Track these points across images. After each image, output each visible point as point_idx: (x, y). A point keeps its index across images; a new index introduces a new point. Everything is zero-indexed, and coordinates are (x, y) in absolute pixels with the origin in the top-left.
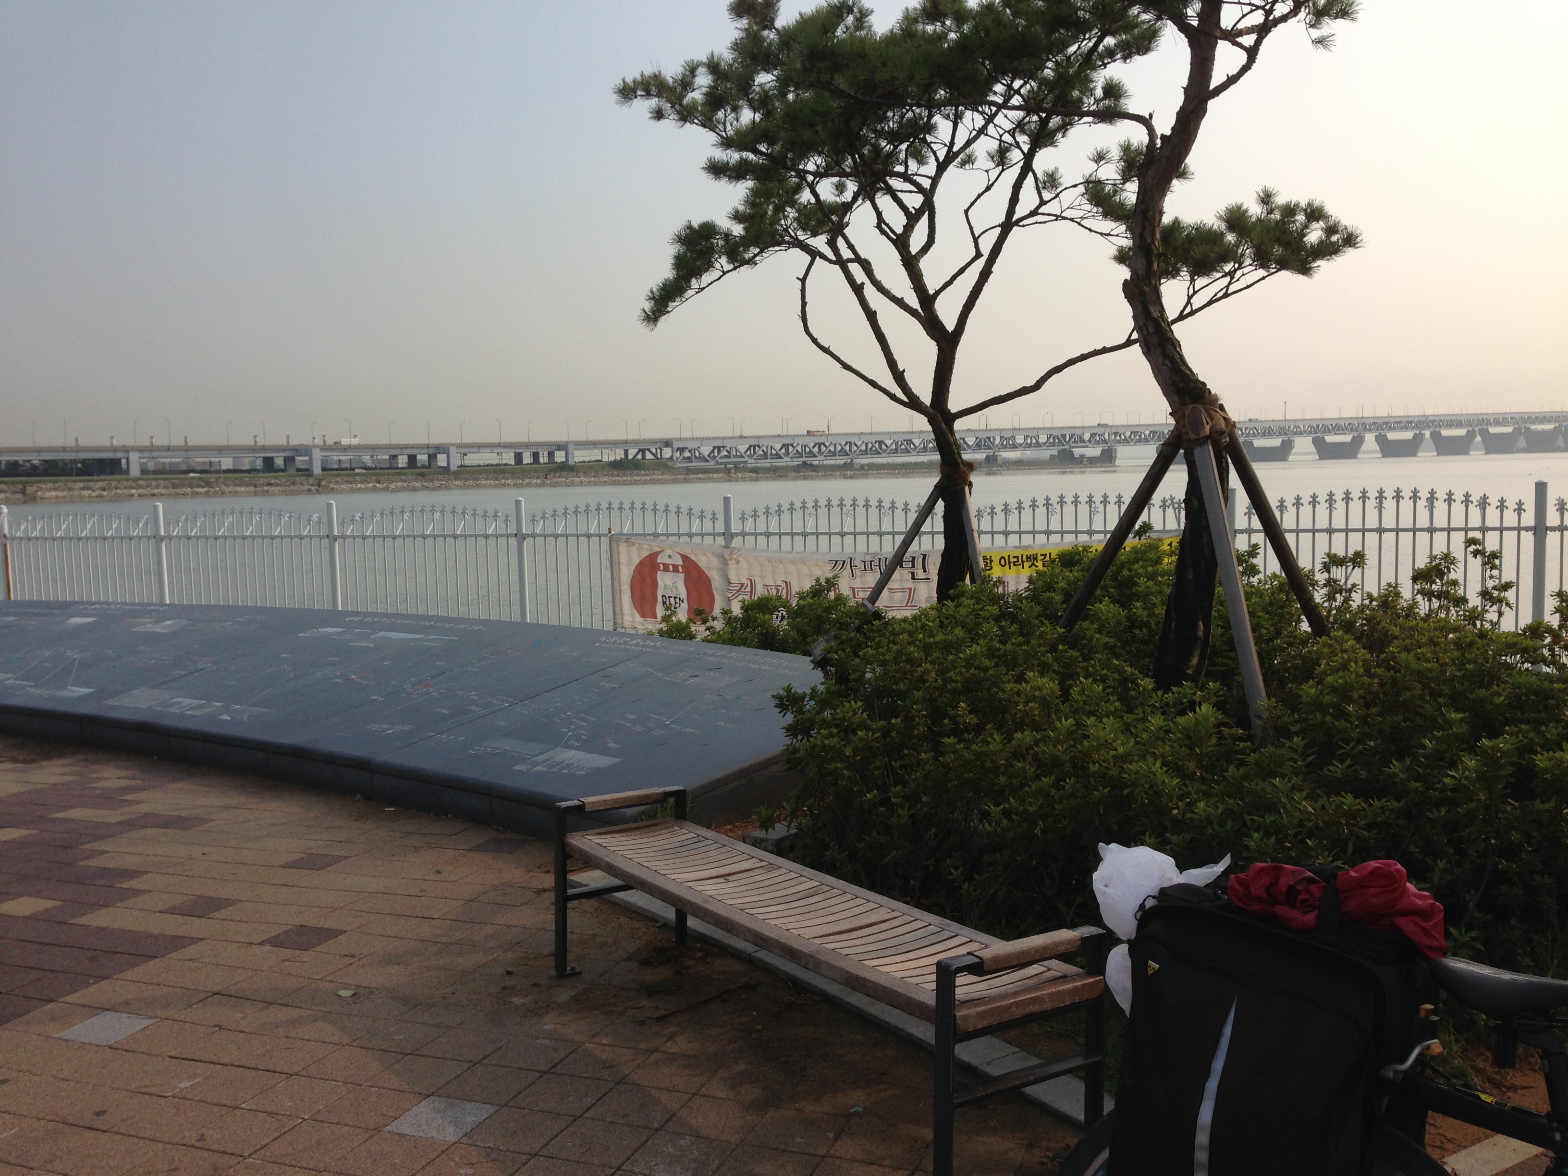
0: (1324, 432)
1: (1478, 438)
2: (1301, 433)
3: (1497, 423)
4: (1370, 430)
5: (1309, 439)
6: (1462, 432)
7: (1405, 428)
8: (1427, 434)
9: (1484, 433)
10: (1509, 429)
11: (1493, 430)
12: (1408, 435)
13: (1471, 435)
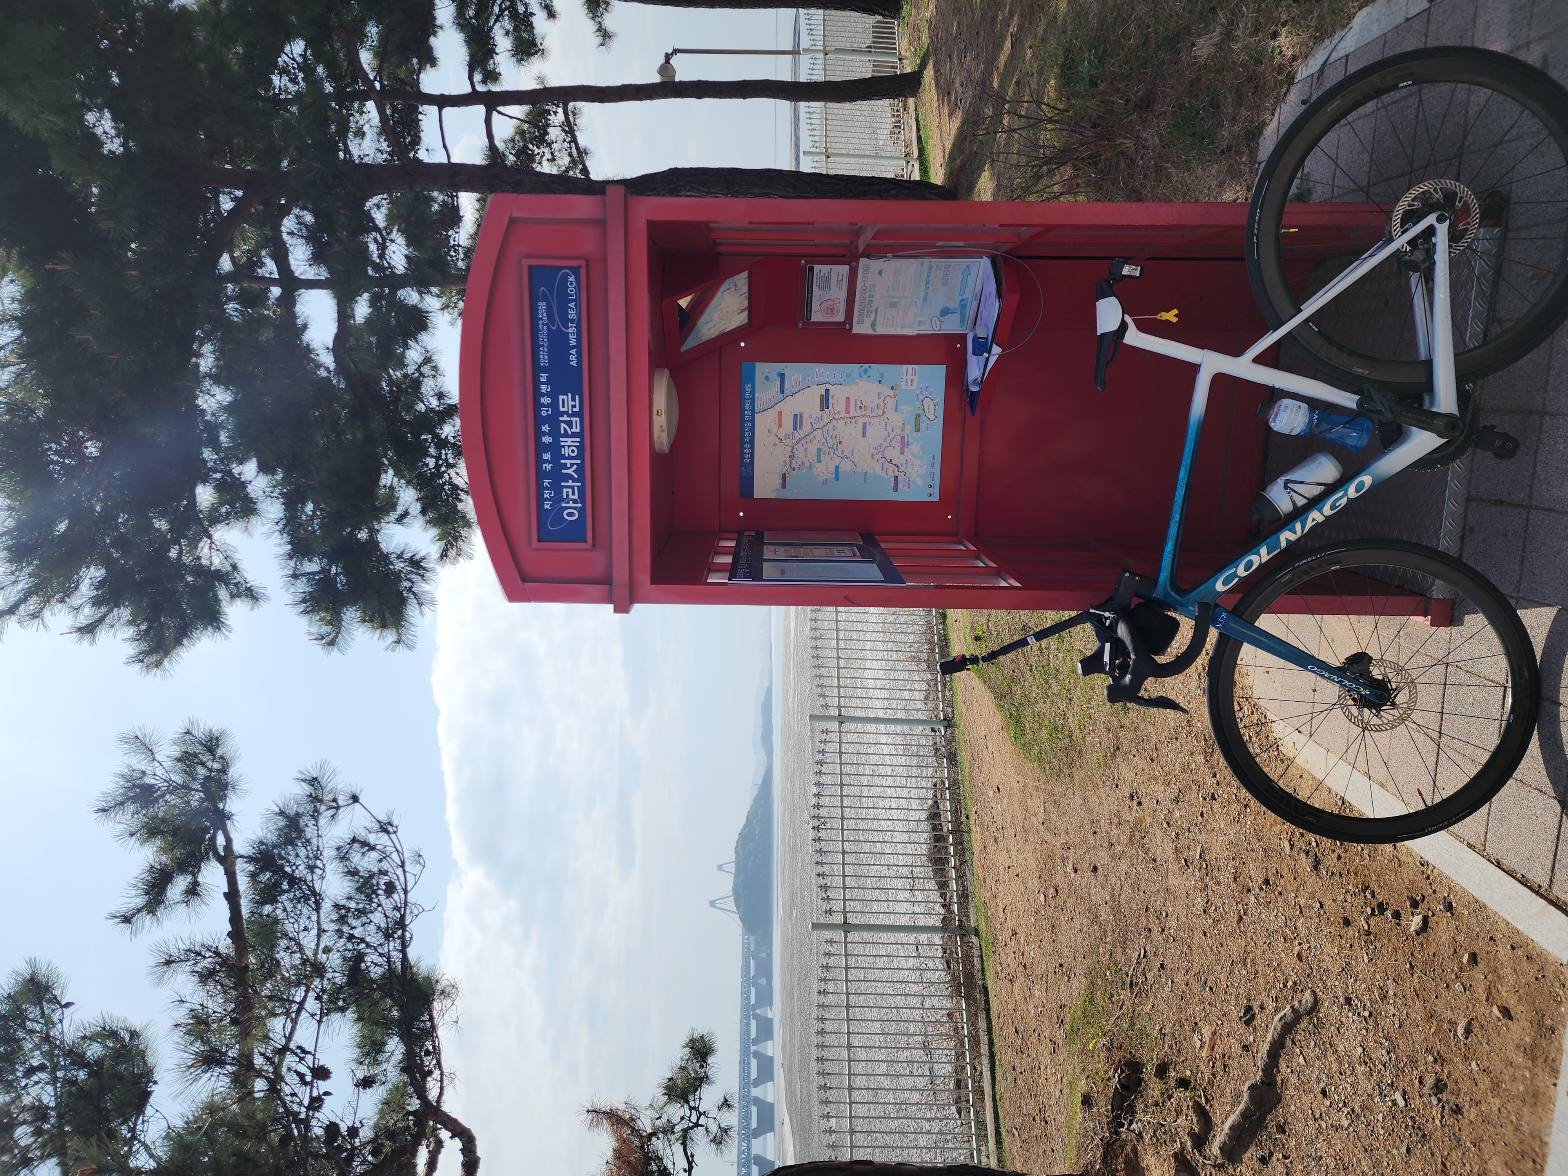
0: (748, 1129)
1: (758, 1011)
2: (749, 1148)
3: (748, 998)
4: (749, 1092)
5: (754, 1142)
6: (753, 1023)
7: (749, 1064)
8: (753, 1048)
9: (755, 1007)
10: (753, 990)
11: (753, 1001)
12: (754, 1062)
13: (756, 1017)
